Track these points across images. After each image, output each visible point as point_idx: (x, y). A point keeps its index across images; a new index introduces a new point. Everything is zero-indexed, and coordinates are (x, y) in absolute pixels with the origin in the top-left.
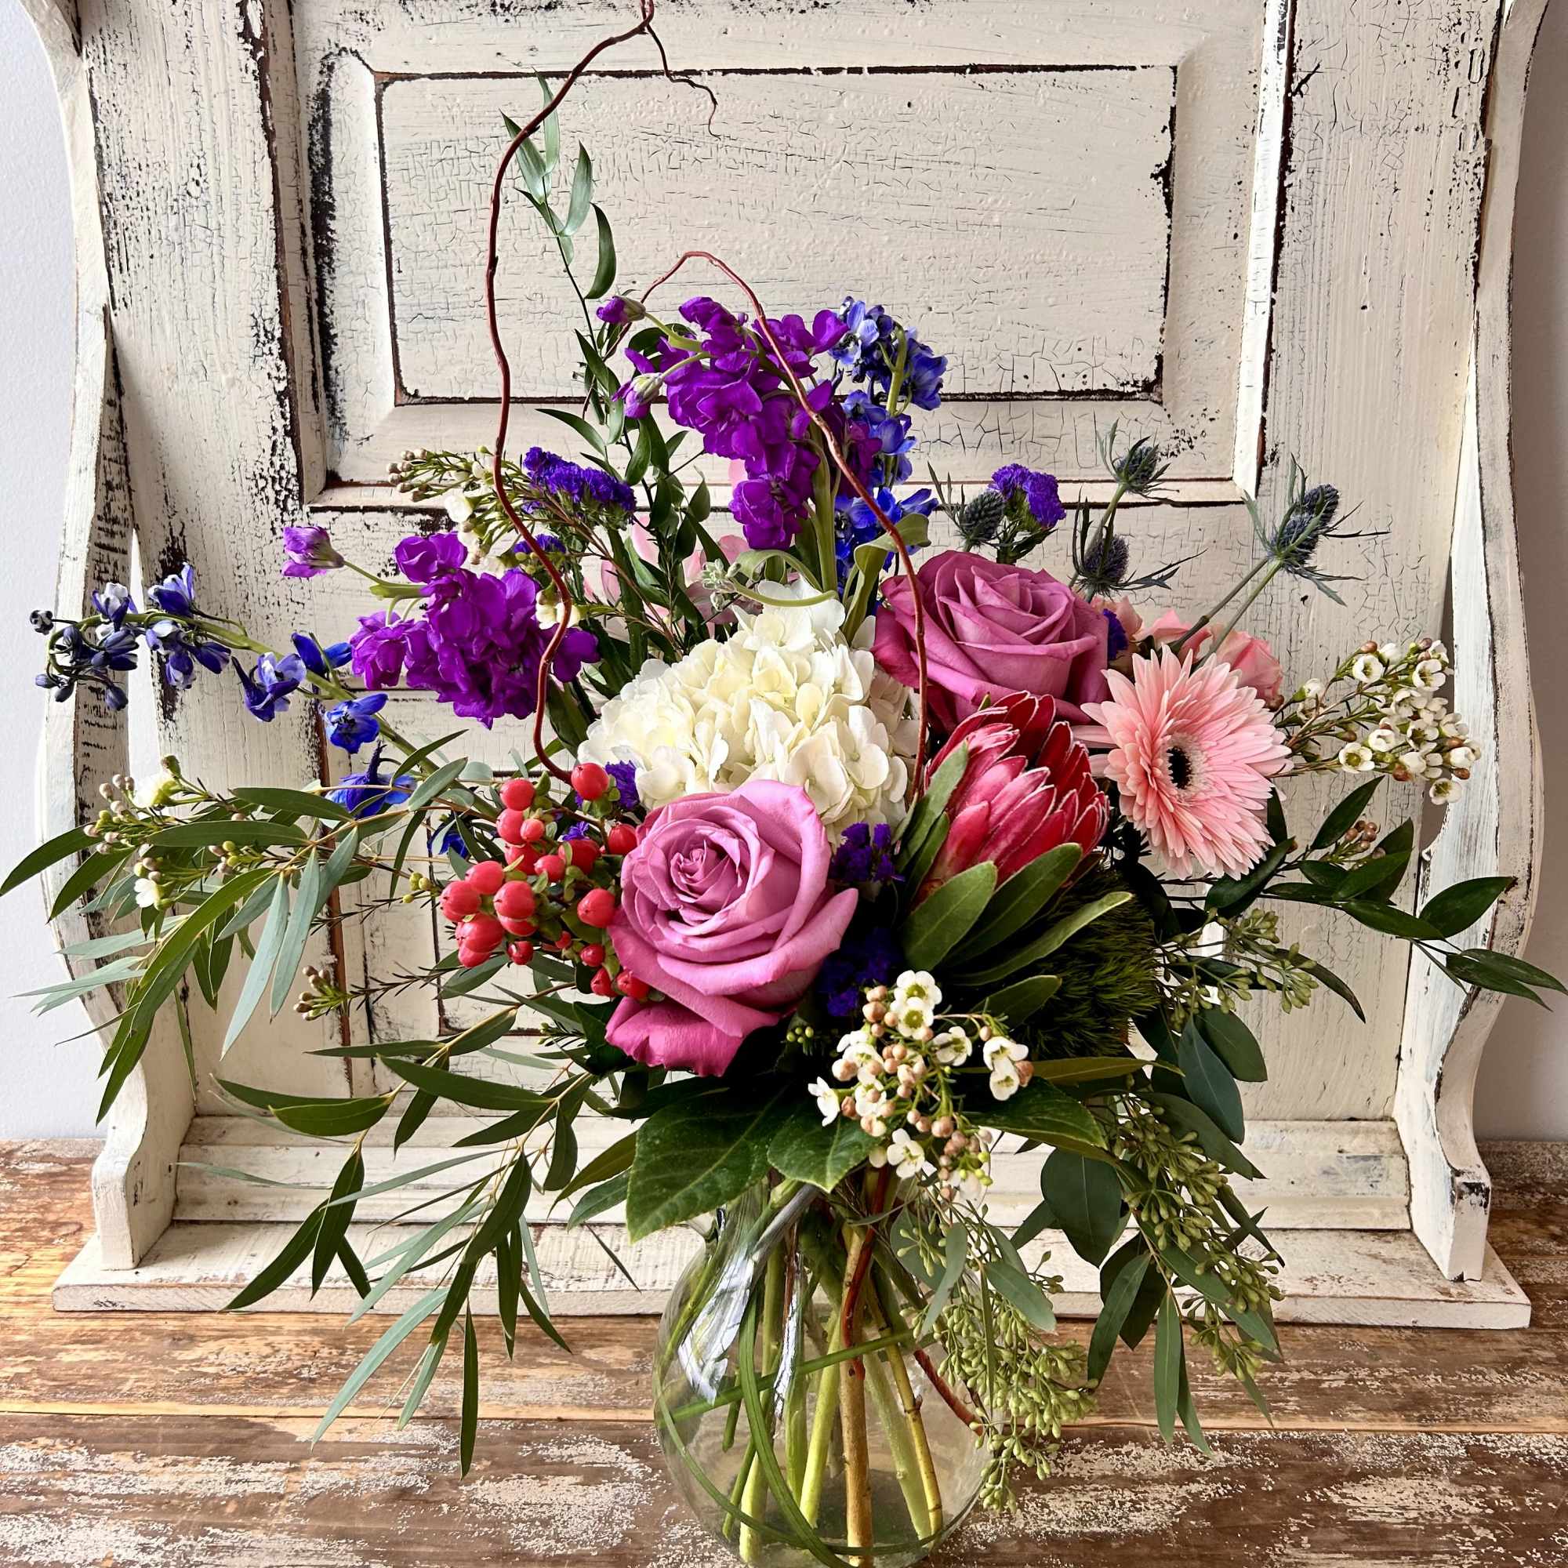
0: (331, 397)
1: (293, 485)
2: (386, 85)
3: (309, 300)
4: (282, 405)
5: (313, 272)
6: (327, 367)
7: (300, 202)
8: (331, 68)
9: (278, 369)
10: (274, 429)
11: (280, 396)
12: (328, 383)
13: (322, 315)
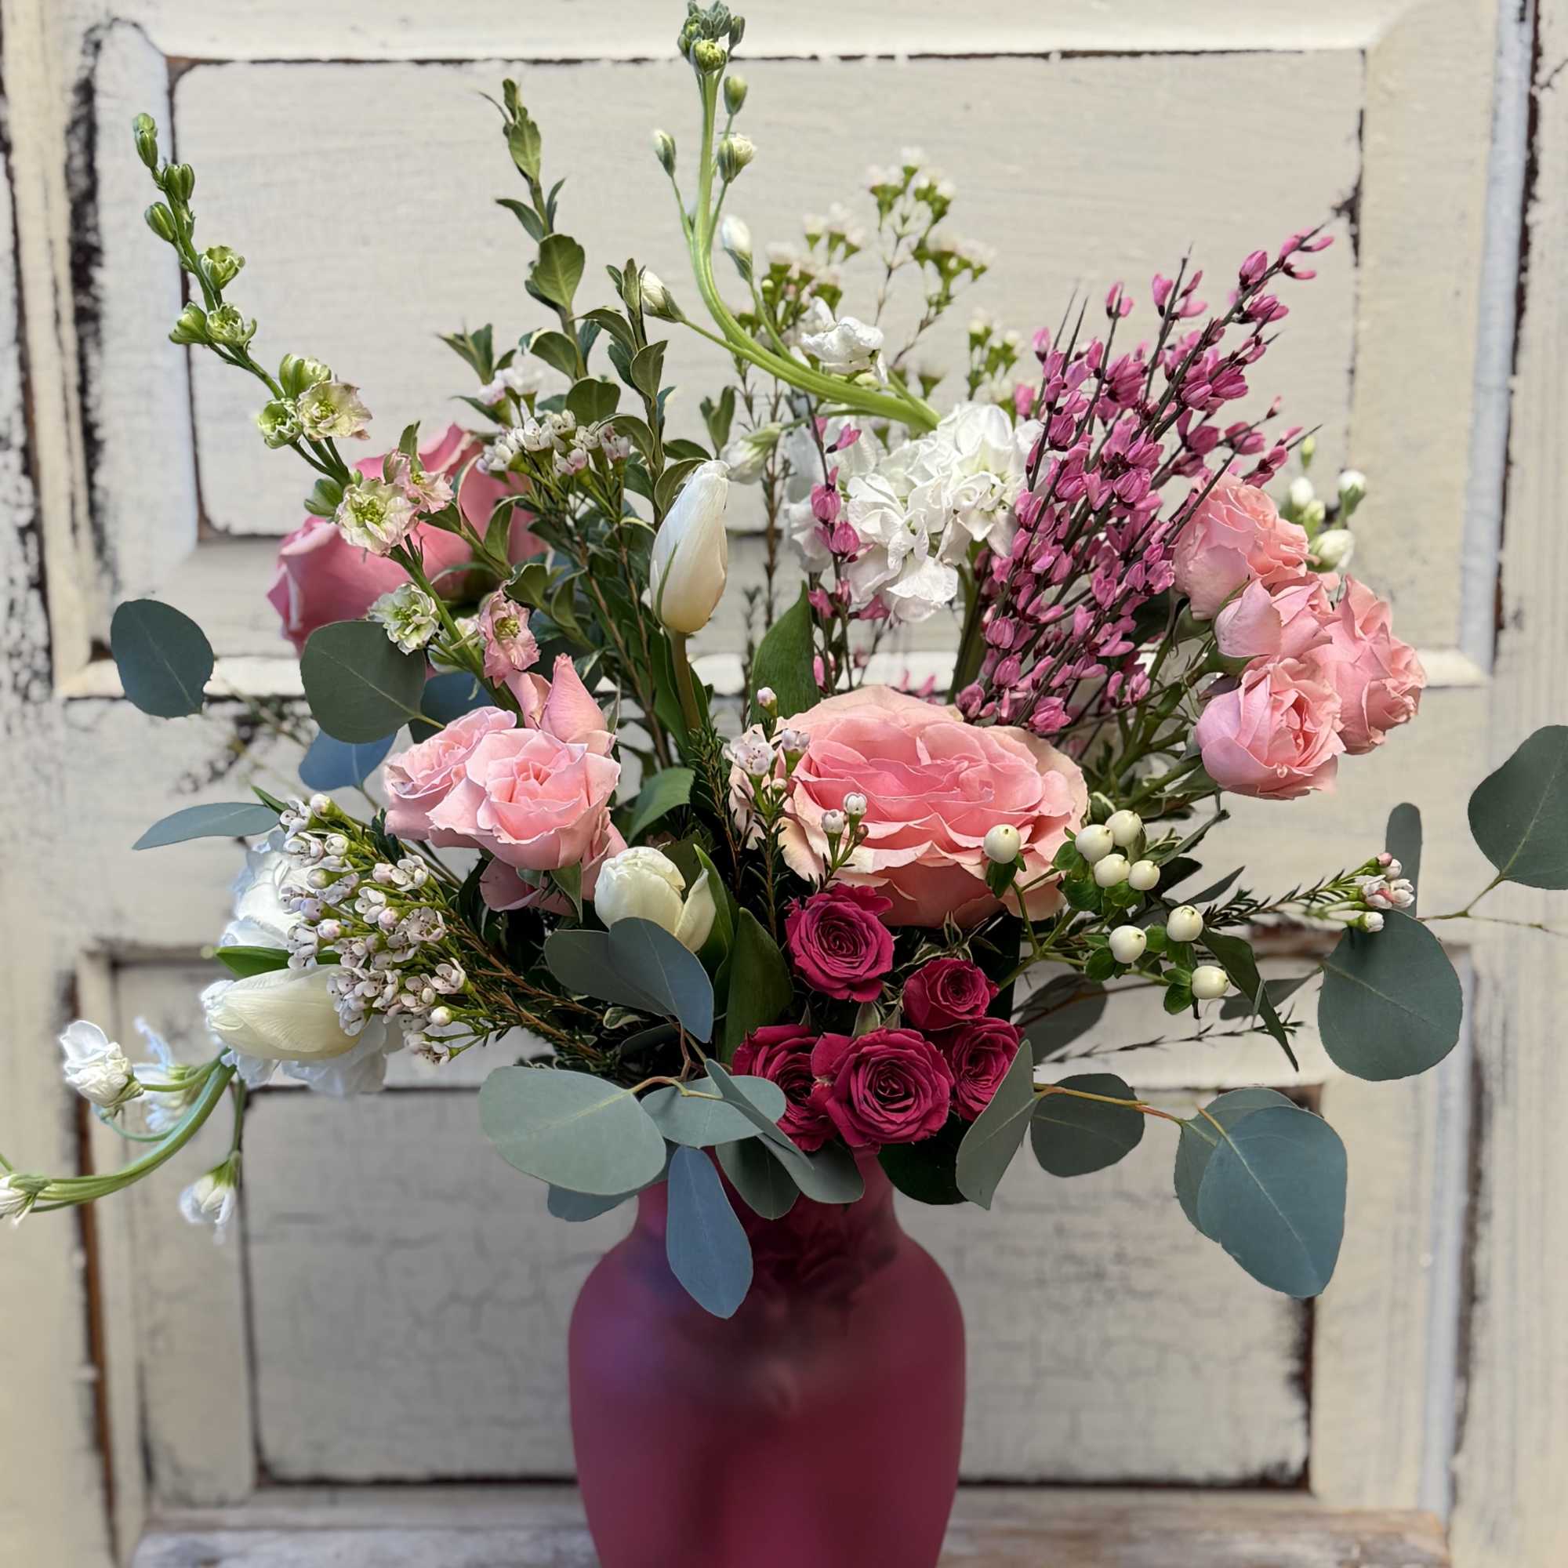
0: (98, 529)
1: (40, 661)
2: (182, 73)
3: (65, 388)
4: (24, 543)
5: (71, 344)
6: (91, 486)
7: (51, 243)
8: (97, 46)
9: (19, 489)
10: (12, 582)
11: (23, 532)
12: (93, 509)
13: (84, 410)
